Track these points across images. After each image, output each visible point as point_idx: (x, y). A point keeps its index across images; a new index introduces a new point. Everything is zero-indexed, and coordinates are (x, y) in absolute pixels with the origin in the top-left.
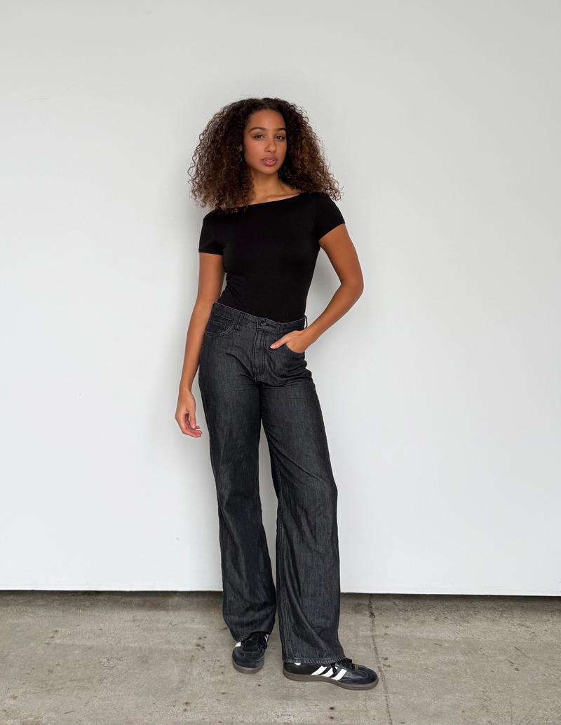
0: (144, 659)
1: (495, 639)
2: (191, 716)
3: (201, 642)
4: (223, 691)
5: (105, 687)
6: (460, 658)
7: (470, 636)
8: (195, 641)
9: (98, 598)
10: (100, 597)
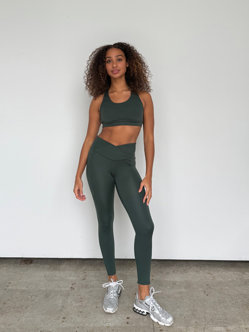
0: (47, 296)
1: (197, 280)
2: (65, 325)
3: (73, 286)
4: (80, 311)
5: (28, 311)
6: (183, 290)
7: (188, 279)
8: (70, 286)
9: (31, 265)
10: (32, 265)
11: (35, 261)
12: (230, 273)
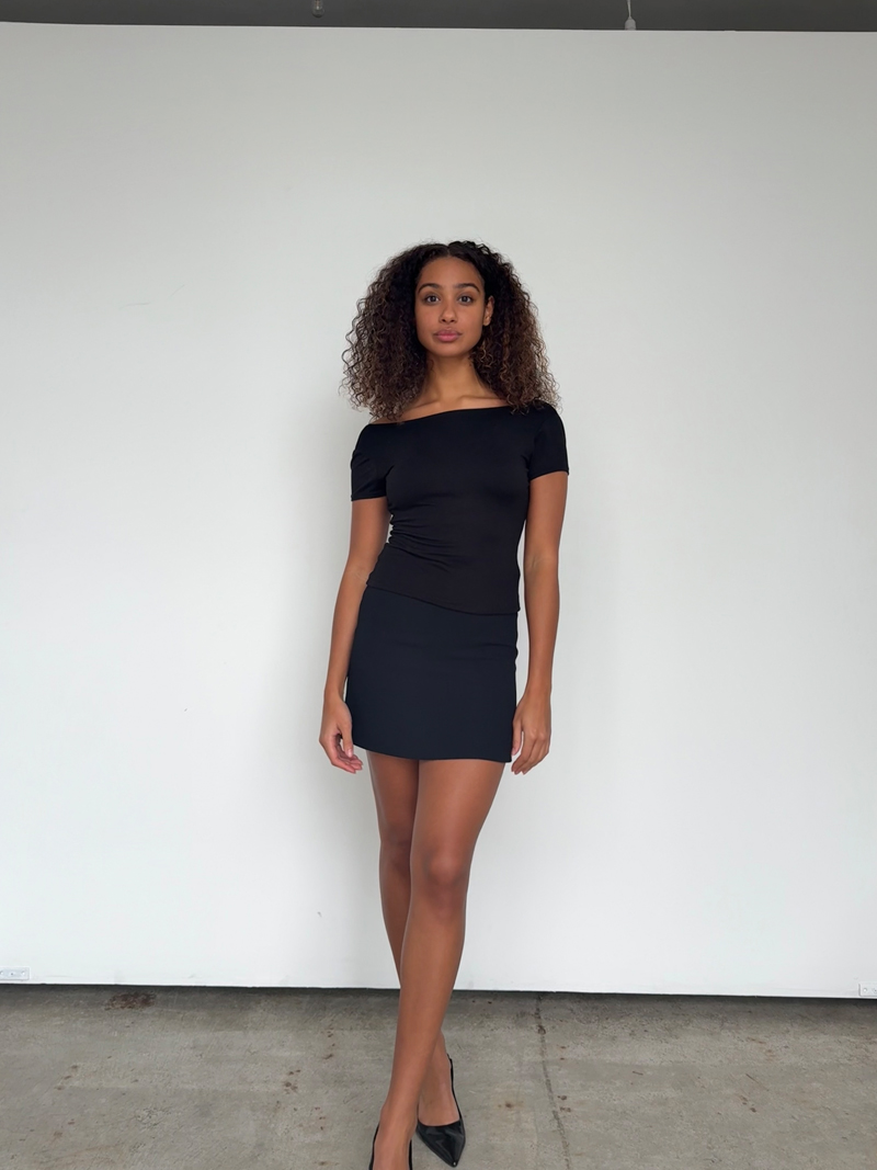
0: (205, 1109)
1: (717, 1062)
3: (292, 1079)
4: (322, 1160)
5: (140, 1159)
6: (671, 1093)
7: (682, 1059)
8: (284, 1077)
9: (144, 1012)
10: (147, 1011)
11: (159, 996)
12: (822, 1039)
